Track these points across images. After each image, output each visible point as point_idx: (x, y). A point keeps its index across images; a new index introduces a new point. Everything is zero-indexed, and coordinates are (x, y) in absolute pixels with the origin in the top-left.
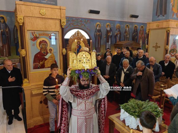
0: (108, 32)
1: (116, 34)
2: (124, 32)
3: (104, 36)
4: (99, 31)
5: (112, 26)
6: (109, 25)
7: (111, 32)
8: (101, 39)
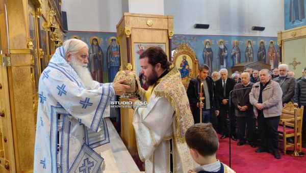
0: (221, 51)
1: (232, 53)
2: (245, 51)
3: (216, 56)
4: (209, 50)
5: (227, 43)
6: (222, 42)
7: (226, 51)
8: (212, 61)
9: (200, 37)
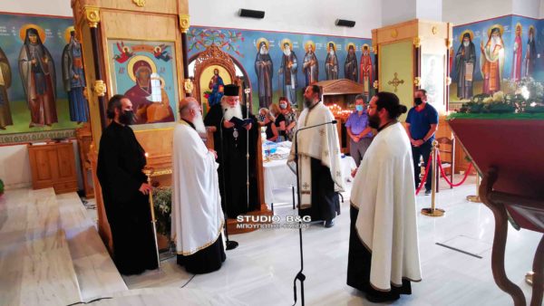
1: (305, 64)
4: (266, 57)
8: (271, 77)
9: (249, 33)
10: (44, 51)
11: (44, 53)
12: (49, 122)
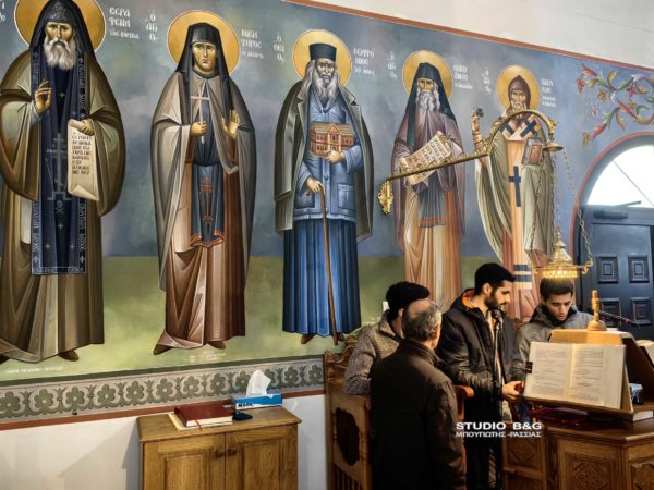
10: (231, 97)
11: (229, 105)
12: (217, 335)
